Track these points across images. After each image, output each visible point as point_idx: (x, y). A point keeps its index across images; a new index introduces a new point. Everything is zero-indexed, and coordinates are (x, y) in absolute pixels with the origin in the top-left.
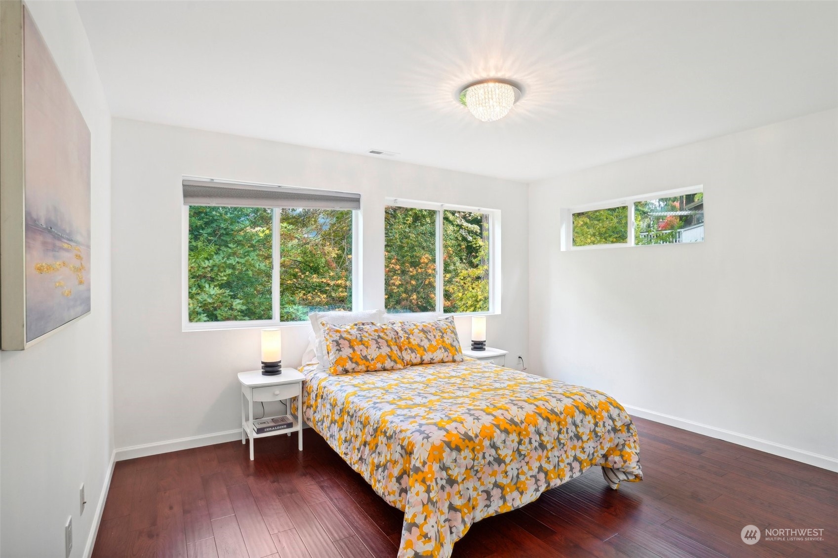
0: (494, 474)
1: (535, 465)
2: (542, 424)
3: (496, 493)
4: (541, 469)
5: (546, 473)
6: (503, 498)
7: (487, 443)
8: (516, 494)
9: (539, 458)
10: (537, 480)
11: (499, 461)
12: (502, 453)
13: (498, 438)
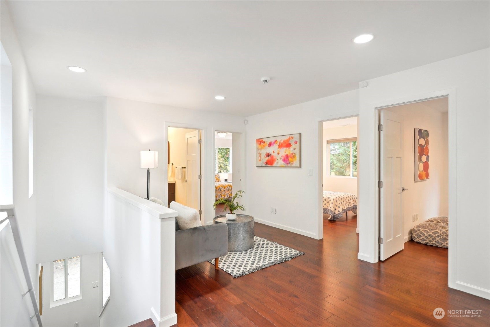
0: (220, 193)
1: (227, 193)
2: (228, 187)
3: (220, 196)
4: (228, 193)
5: (229, 194)
6: (222, 197)
7: (219, 188)
8: (224, 197)
9: (228, 192)
10: (227, 195)
11: (221, 191)
12: (221, 190)
13: (221, 188)
